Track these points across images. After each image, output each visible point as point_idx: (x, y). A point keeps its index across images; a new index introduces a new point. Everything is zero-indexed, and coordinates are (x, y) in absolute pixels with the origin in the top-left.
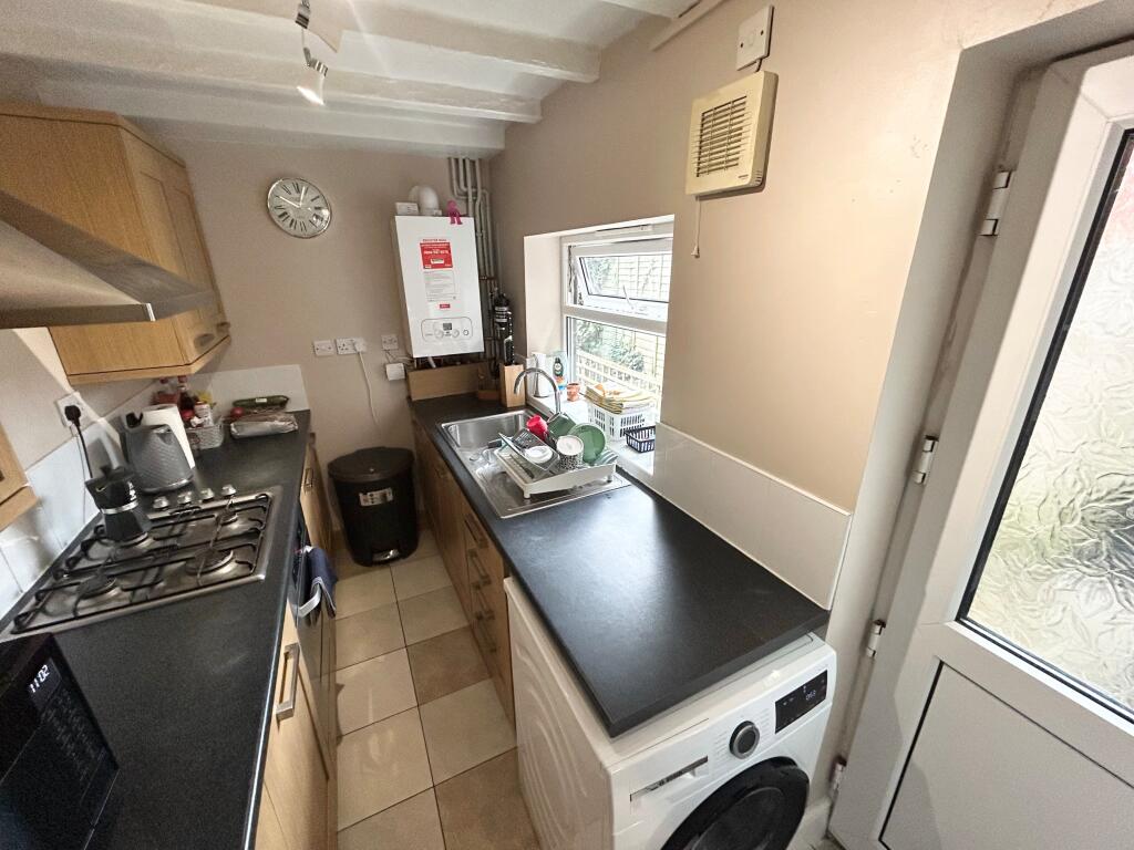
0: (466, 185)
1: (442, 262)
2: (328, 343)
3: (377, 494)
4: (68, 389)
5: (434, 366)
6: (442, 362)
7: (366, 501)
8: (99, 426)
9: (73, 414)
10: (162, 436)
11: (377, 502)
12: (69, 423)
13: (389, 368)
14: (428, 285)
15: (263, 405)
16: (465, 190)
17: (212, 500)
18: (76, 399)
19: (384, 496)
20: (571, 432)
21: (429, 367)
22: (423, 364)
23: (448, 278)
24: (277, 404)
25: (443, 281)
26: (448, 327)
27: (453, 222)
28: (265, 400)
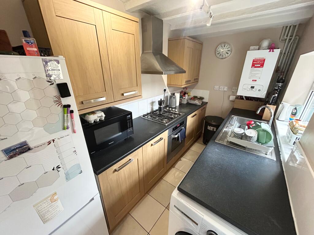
0: (287, 36)
1: (260, 66)
2: (218, 87)
3: (212, 128)
4: (166, 86)
5: (245, 99)
6: (248, 98)
7: (209, 128)
8: (168, 93)
9: (165, 90)
10: (174, 97)
11: (211, 130)
12: (164, 92)
13: (231, 96)
14: (251, 73)
15: (199, 98)
16: (285, 37)
17: (173, 111)
18: (167, 88)
19: (213, 129)
20: (257, 130)
21: (243, 99)
22: (241, 98)
23: (260, 71)
24: (201, 98)
25: (257, 72)
26: (253, 87)
27: (270, 51)
28: (199, 97)
